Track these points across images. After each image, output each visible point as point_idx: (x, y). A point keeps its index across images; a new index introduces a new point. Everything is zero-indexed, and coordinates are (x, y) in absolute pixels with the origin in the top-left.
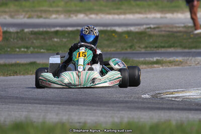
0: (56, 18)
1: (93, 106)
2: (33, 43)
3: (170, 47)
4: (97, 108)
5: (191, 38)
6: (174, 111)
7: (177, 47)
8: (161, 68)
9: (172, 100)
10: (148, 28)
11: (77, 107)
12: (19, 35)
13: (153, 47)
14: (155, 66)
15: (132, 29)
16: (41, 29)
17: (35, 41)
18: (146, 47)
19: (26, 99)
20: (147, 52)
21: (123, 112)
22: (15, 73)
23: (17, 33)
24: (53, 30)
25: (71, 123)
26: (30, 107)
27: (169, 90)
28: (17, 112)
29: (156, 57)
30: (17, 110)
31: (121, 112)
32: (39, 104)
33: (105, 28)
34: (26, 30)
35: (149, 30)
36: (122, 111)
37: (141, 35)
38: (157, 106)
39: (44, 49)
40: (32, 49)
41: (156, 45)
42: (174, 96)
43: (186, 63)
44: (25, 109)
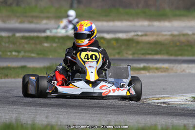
0: (46, 24)
2: (24, 47)
3: (156, 54)
4: (84, 112)
5: (177, 46)
6: (160, 116)
7: (163, 54)
8: (148, 74)
9: (158, 105)
10: (136, 35)
11: (66, 110)
12: (11, 39)
13: (140, 54)
14: (142, 72)
15: (120, 35)
16: (32, 34)
17: (26, 46)
18: (133, 54)
19: (16, 102)
21: (111, 116)
22: (6, 76)
23: (9, 37)
25: (60, 125)
26: (21, 109)
27: (155, 96)
29: (143, 63)
30: (8, 112)
31: (109, 116)
35: (137, 37)
37: (129, 42)
39: (34, 53)
40: (22, 53)
41: (143, 52)
42: (159, 101)
43: (172, 69)
44: (15, 111)
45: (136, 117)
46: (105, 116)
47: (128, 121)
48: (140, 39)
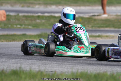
0: (38, 8)
2: (24, 22)
3: (107, 27)
4: (62, 63)
5: (119, 22)
7: (111, 27)
8: (101, 40)
11: (50, 62)
12: (17, 17)
14: (98, 38)
16: (30, 14)
17: (26, 21)
20: (93, 29)
21: (78, 66)
22: (14, 40)
23: (15, 16)
24: (37, 15)
25: (47, 71)
26: (22, 61)
29: (98, 33)
30: (14, 63)
31: (77, 66)
32: (27, 59)
36: (77, 65)
37: (89, 20)
40: (23, 26)
41: (98, 25)
43: (116, 37)
44: (19, 62)
45: (94, 66)
46: (75, 66)
47: (89, 69)
48: (96, 17)
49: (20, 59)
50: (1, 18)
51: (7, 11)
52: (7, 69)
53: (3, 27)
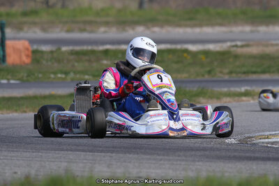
0: (105, 32)
1: (158, 155)
2: (73, 66)
3: (264, 72)
4: (163, 157)
6: (271, 162)
7: (273, 72)
8: (252, 102)
9: (267, 147)
10: (233, 46)
11: (136, 156)
12: (55, 55)
13: (240, 73)
14: (244, 98)
15: (211, 47)
16: (85, 48)
17: (76, 64)
18: (231, 73)
19: (65, 145)
20: (232, 79)
21: (200, 163)
23: (52, 52)
24: (101, 48)
26: (71, 155)
27: (263, 133)
28: (54, 162)
29: (244, 86)
30: (53, 160)
31: (197, 163)
32: (83, 151)
33: (173, 47)
34: (64, 49)
35: (235, 49)
36: (198, 161)
37: (223, 56)
38: (248, 155)
39: (89, 75)
40: (72, 75)
41: (244, 69)
42: (270, 140)
44: (64, 158)
45: (237, 164)
46: (193, 164)
48: (239, 51)
49: (67, 150)
50: (20, 57)
51: (32, 41)
52: (37, 175)
53: (25, 78)
